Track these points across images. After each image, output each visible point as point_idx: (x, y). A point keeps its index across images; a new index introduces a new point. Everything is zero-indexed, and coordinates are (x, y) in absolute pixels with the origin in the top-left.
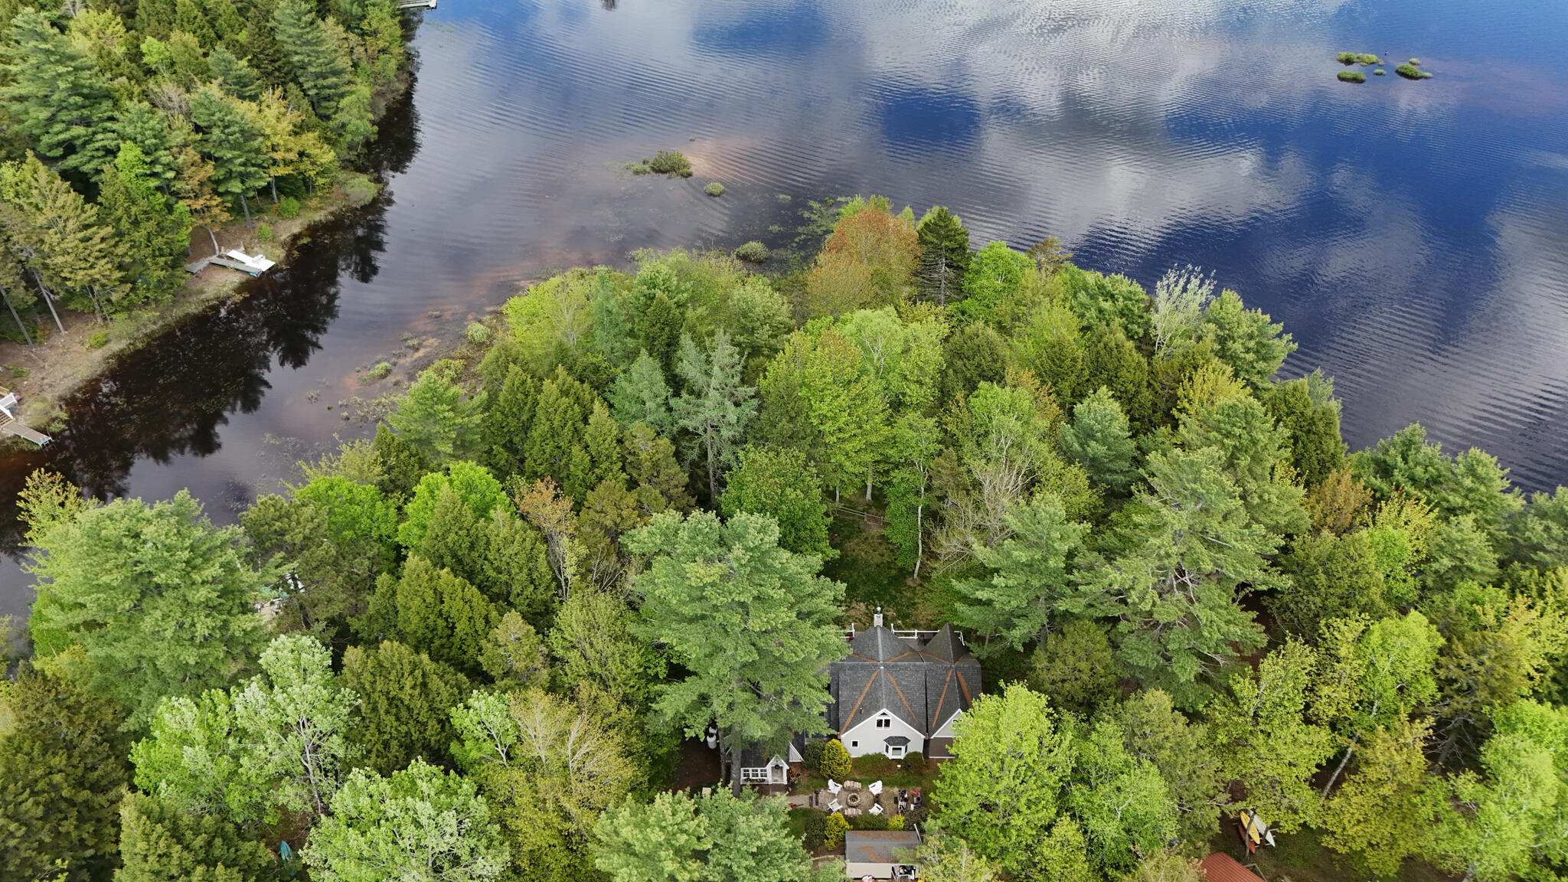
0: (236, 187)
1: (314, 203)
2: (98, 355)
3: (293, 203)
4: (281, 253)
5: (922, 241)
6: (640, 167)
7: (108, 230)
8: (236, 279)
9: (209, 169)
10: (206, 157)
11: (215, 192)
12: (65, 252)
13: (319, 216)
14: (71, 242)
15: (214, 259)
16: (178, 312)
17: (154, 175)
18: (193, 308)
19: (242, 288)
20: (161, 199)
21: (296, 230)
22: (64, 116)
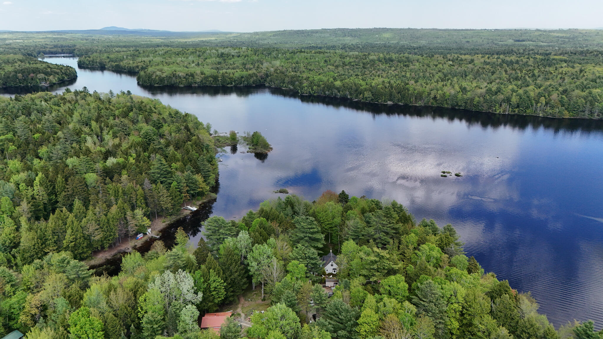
0: (192, 192)
1: (204, 198)
2: (164, 224)
3: (200, 198)
4: (198, 207)
5: (339, 197)
6: (276, 191)
7: (171, 198)
8: (190, 211)
9: (188, 188)
10: (187, 186)
11: (188, 193)
12: (163, 201)
13: (205, 201)
14: (165, 199)
15: (184, 208)
16: (178, 217)
17: (179, 188)
18: (182, 216)
19: (191, 213)
20: (178, 193)
21: (200, 203)
22: (162, 176)
